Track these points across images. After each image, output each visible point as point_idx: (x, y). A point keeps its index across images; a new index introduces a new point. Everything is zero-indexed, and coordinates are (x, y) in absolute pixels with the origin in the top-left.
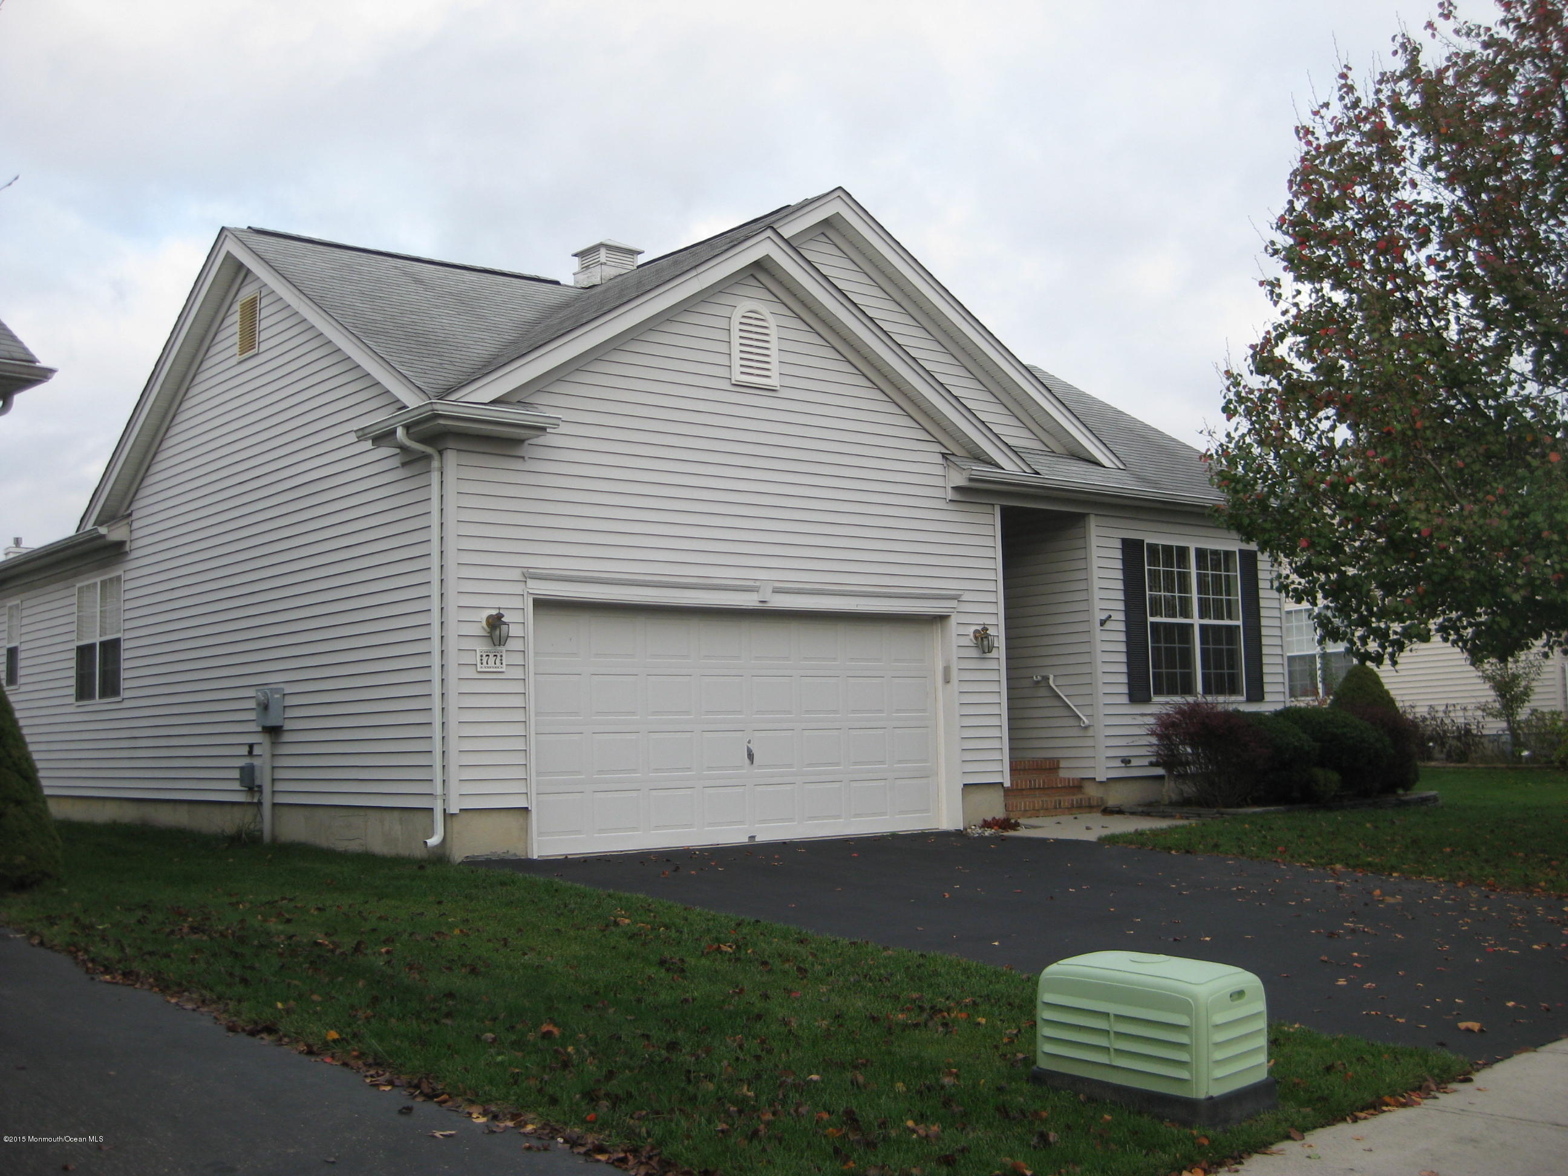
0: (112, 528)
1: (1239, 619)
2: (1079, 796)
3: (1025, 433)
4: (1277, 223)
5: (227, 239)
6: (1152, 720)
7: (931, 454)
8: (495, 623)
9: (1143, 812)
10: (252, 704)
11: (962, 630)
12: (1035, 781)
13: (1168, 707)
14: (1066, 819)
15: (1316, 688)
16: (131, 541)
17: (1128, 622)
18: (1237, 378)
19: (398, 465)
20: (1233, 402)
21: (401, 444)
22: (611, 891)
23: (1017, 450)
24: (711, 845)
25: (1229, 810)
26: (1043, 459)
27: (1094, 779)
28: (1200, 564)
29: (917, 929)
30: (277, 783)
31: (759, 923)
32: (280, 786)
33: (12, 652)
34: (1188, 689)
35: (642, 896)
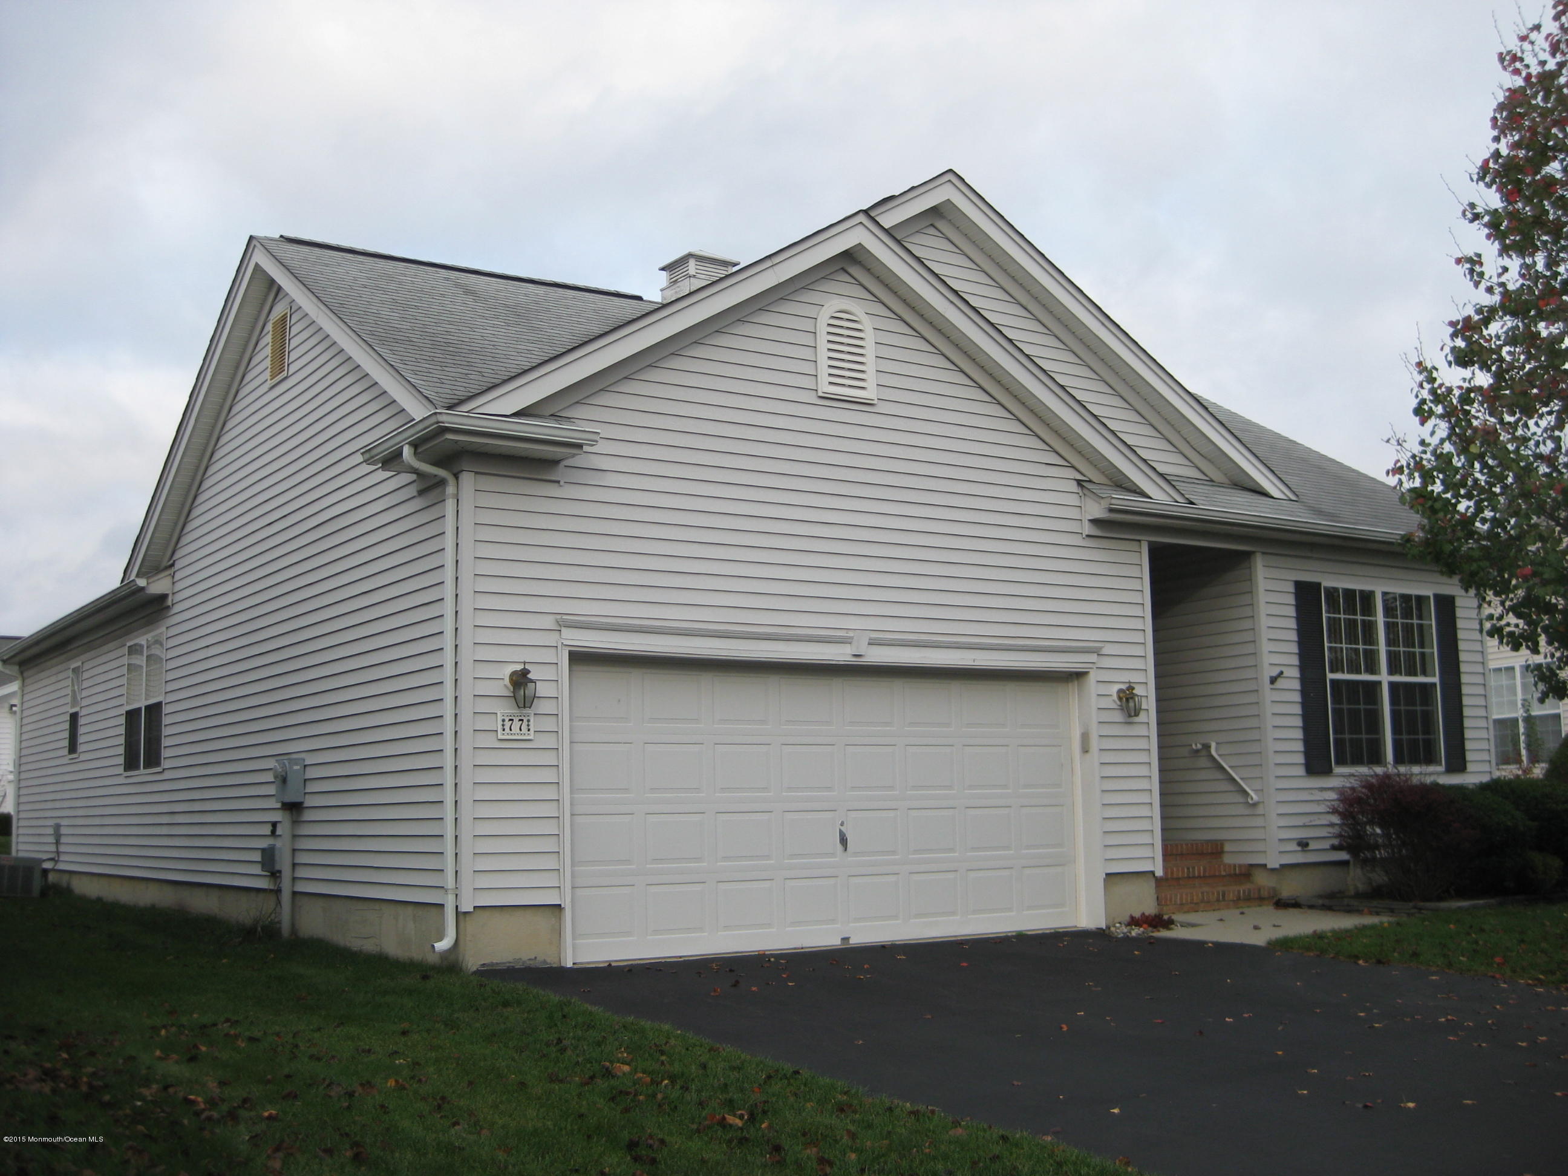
0: (150, 581)
1: (1434, 675)
2: (1248, 886)
3: (1176, 458)
4: (1479, 173)
5: (256, 250)
6: (1333, 796)
7: (1063, 482)
8: (520, 680)
9: (1323, 905)
10: (269, 777)
11: (1104, 689)
12: (1194, 868)
13: (1352, 780)
14: (1231, 914)
15: (1520, 755)
16: (173, 594)
17: (1303, 680)
18: (1432, 373)
19: (415, 494)
20: (1428, 402)
21: (412, 467)
22: (631, 1019)
23: (1168, 478)
24: (795, 949)
25: (1428, 905)
26: (1201, 489)
27: (1265, 865)
28: (1389, 611)
29: (1013, 1085)
30: (298, 868)
31: (797, 1076)
32: (301, 873)
33: (74, 718)
34: (1376, 758)
35: (666, 1027)
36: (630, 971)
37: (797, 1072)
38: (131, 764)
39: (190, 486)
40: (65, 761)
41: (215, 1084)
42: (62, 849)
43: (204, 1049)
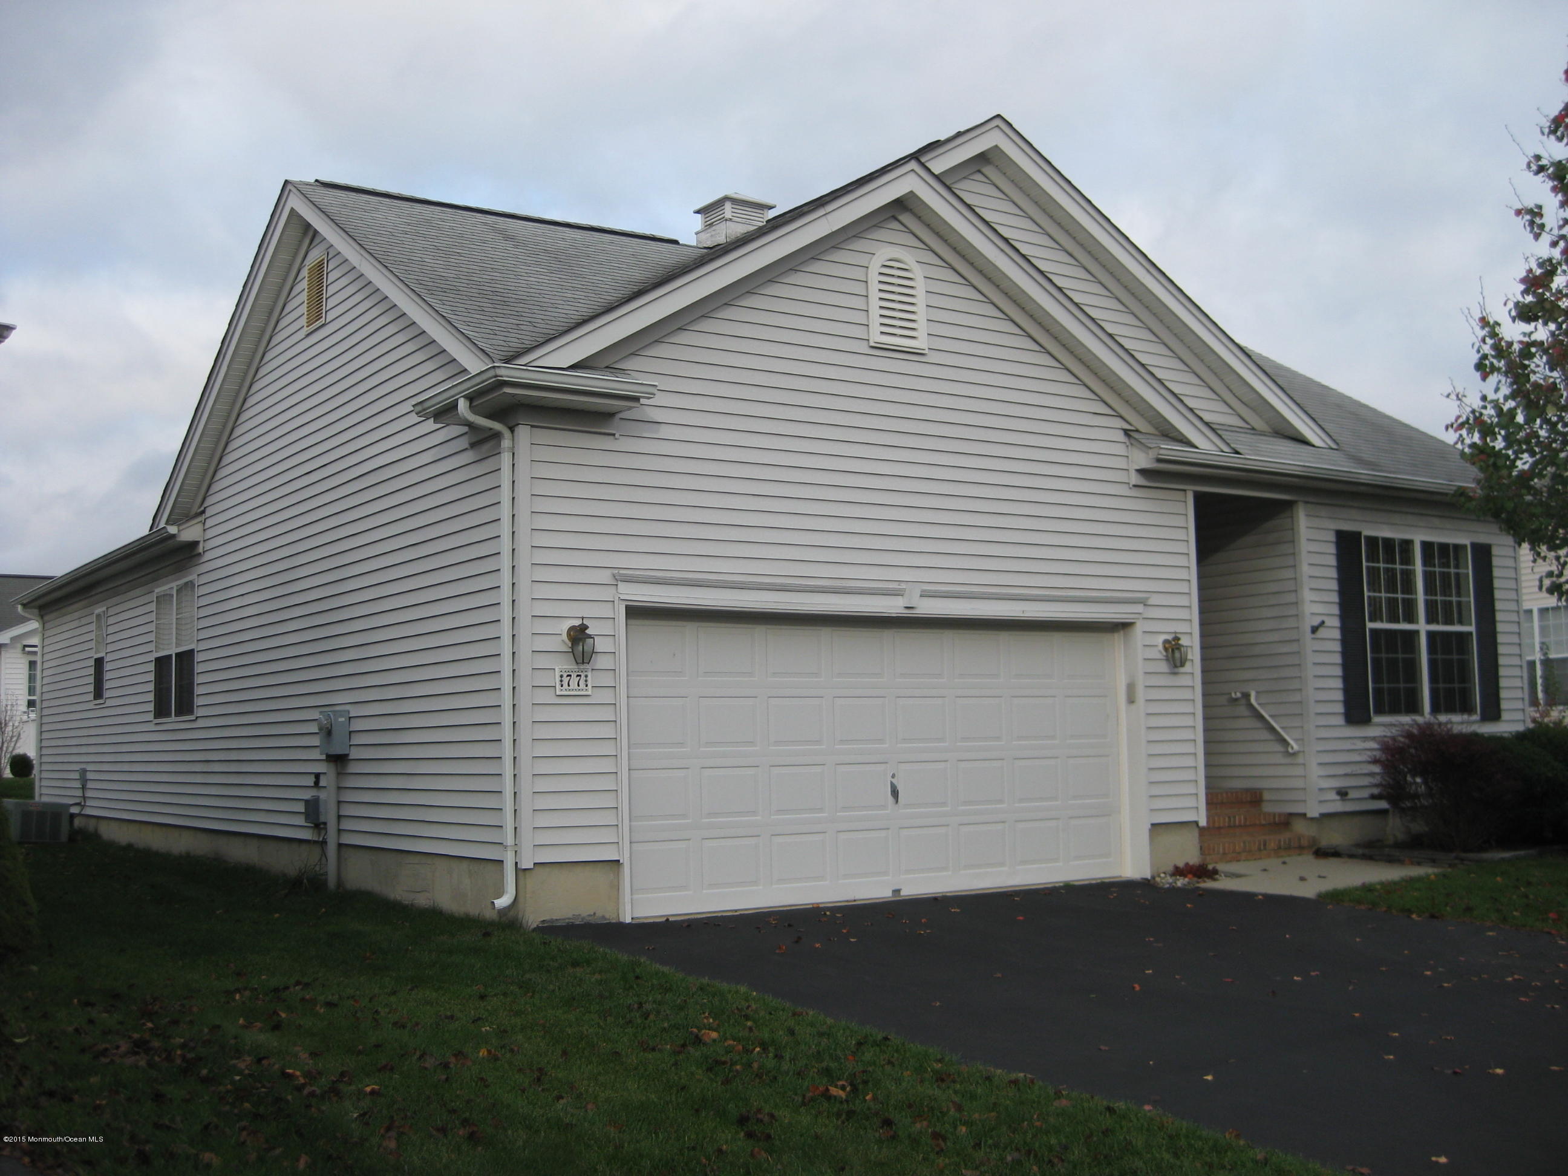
0: (181, 528)
1: (1471, 624)
2: (1287, 835)
3: (1221, 407)
4: (1550, 127)
5: (291, 194)
6: (1374, 745)
7: (1111, 431)
8: (579, 635)
9: (1364, 855)
10: (314, 728)
11: (1150, 639)
12: (1235, 817)
13: (1393, 729)
14: (1273, 864)
16: (204, 541)
17: (1344, 629)
18: (1494, 328)
19: (467, 446)
20: (1489, 357)
21: (467, 420)
22: (705, 980)
23: (1214, 426)
24: (847, 901)
25: (1471, 855)
26: (1243, 437)
27: (1304, 815)
28: (1427, 560)
29: (1100, 1049)
30: (343, 820)
31: (888, 1042)
32: (346, 825)
33: (99, 663)
34: (1413, 707)
35: (743, 989)
36: (689, 926)
37: (886, 1039)
38: (161, 710)
39: (221, 432)
40: (91, 706)
41: (307, 1055)
42: (89, 794)
43: (283, 1015)
